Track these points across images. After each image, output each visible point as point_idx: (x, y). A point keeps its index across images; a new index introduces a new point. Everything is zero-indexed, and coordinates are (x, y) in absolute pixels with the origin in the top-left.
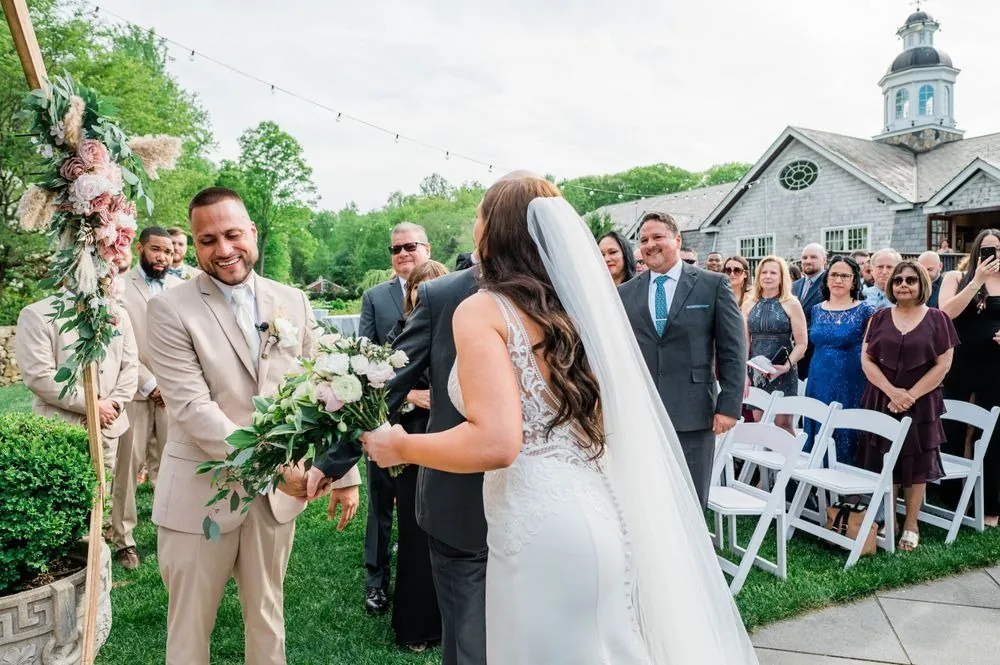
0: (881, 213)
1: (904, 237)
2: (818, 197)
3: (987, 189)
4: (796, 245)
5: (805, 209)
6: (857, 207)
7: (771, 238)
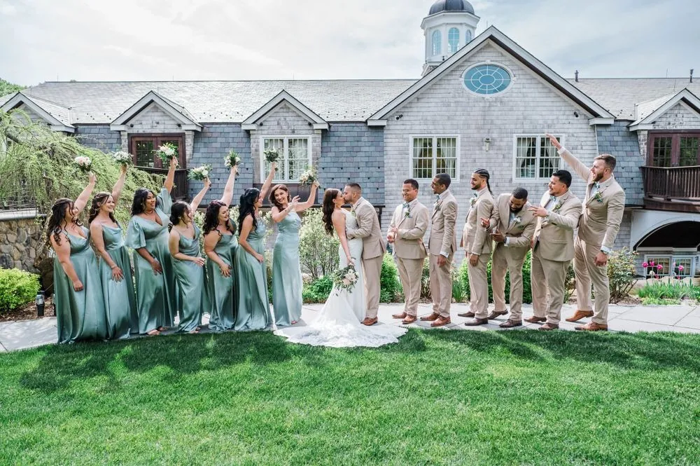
0: (575, 126)
2: (511, 104)
3: (681, 115)
5: (495, 113)
6: (551, 117)
7: (454, 140)
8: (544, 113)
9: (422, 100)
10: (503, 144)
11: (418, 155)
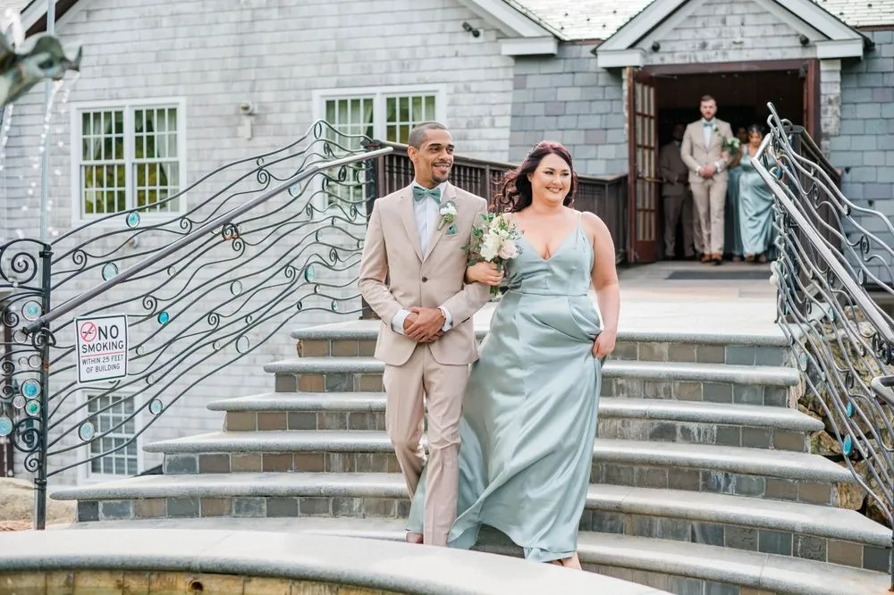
0: (472, 62)
1: (541, 122)
3: (737, 20)
4: (245, 130)
5: (267, 38)
6: (408, 41)
7: (173, 112)
8: (389, 30)
9: (97, 16)
10: (288, 119)
11: (92, 153)
